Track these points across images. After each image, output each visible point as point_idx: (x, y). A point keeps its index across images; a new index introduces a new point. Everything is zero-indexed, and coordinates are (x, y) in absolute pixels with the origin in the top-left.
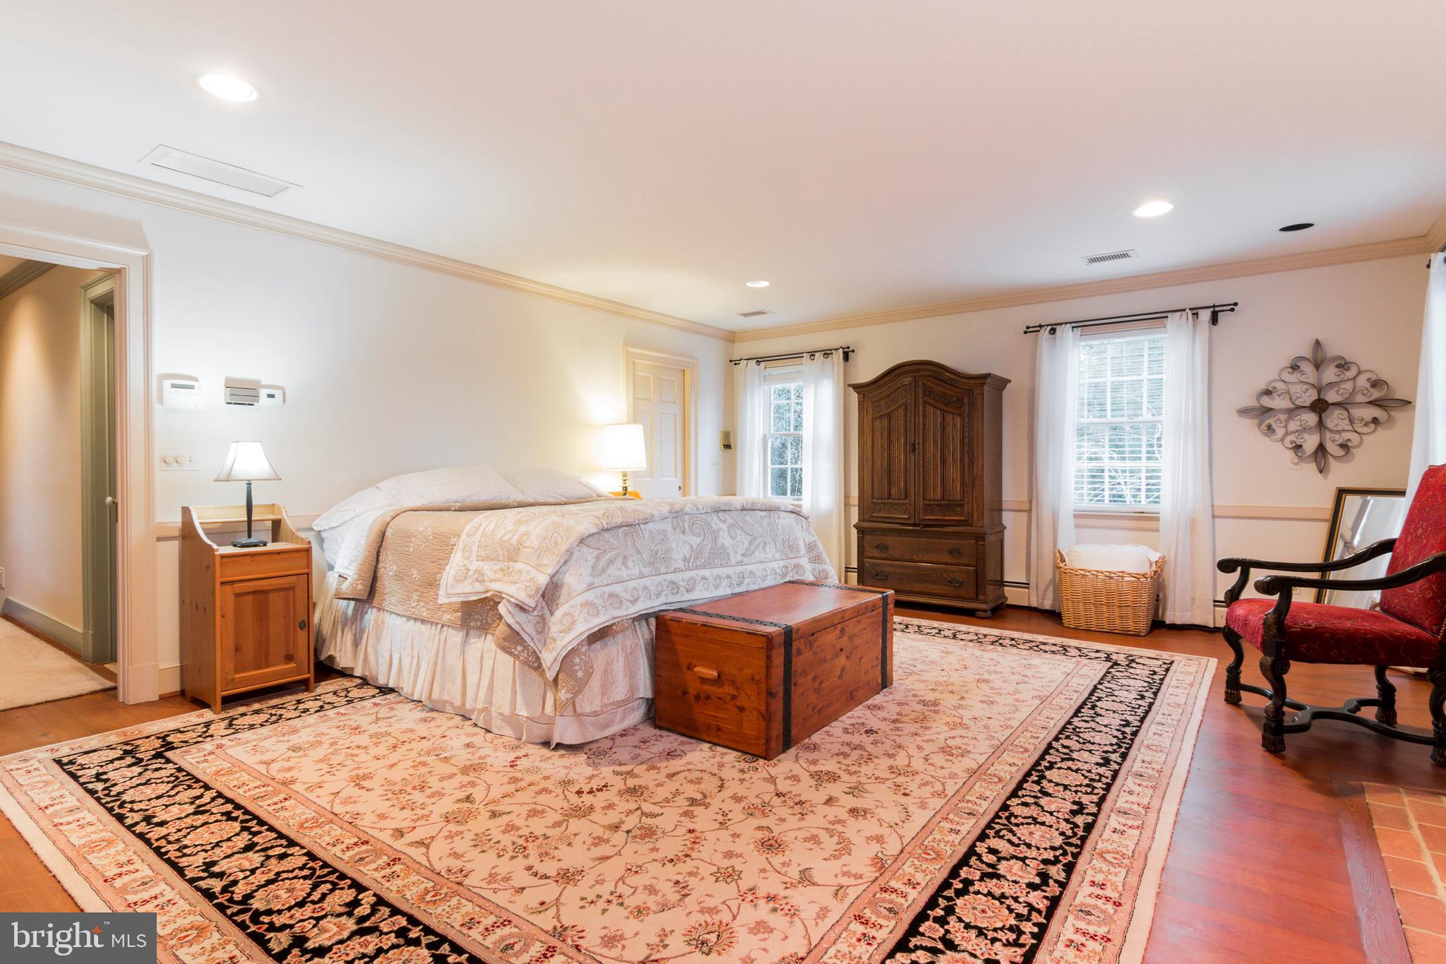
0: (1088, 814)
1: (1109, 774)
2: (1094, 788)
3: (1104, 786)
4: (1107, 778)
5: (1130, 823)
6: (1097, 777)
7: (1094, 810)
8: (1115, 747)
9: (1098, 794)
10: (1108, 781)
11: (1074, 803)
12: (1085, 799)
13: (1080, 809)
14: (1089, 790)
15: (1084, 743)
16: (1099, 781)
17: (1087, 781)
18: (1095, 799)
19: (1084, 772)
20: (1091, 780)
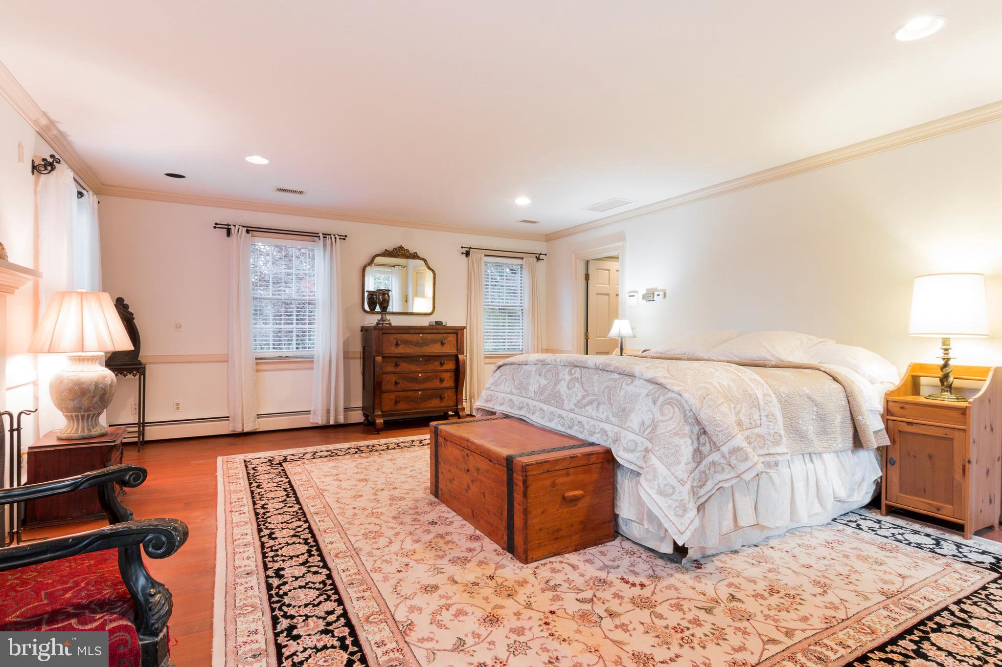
0: (265, 536)
1: (270, 565)
2: (272, 551)
3: (267, 555)
4: (269, 562)
5: (241, 541)
6: (275, 559)
7: (263, 539)
8: (281, 592)
9: (267, 548)
10: (267, 560)
11: (276, 538)
12: (272, 543)
13: (270, 536)
14: (274, 548)
15: (307, 584)
16: (272, 557)
17: (280, 553)
18: (267, 545)
19: (286, 558)
20: (277, 555)
